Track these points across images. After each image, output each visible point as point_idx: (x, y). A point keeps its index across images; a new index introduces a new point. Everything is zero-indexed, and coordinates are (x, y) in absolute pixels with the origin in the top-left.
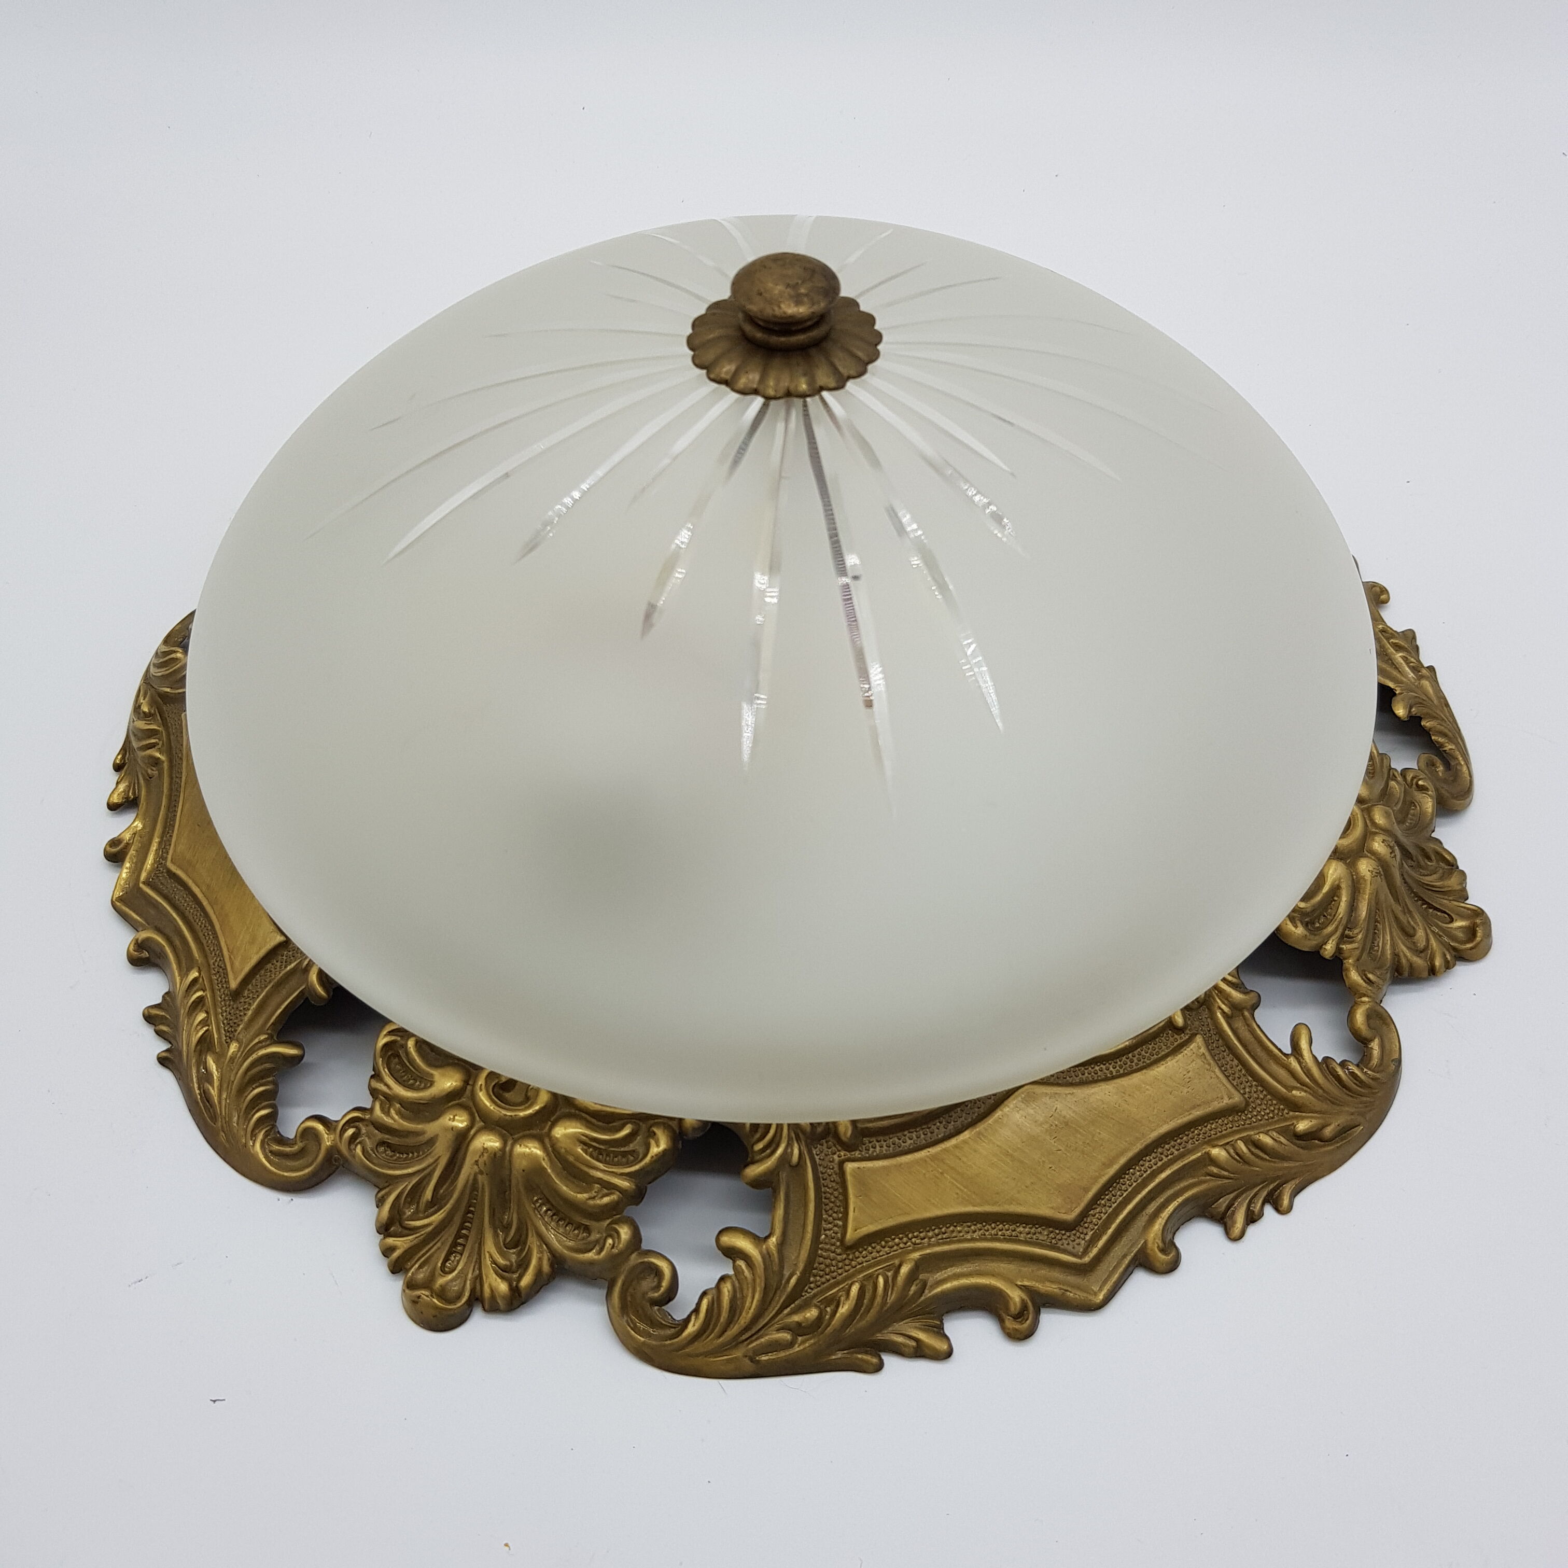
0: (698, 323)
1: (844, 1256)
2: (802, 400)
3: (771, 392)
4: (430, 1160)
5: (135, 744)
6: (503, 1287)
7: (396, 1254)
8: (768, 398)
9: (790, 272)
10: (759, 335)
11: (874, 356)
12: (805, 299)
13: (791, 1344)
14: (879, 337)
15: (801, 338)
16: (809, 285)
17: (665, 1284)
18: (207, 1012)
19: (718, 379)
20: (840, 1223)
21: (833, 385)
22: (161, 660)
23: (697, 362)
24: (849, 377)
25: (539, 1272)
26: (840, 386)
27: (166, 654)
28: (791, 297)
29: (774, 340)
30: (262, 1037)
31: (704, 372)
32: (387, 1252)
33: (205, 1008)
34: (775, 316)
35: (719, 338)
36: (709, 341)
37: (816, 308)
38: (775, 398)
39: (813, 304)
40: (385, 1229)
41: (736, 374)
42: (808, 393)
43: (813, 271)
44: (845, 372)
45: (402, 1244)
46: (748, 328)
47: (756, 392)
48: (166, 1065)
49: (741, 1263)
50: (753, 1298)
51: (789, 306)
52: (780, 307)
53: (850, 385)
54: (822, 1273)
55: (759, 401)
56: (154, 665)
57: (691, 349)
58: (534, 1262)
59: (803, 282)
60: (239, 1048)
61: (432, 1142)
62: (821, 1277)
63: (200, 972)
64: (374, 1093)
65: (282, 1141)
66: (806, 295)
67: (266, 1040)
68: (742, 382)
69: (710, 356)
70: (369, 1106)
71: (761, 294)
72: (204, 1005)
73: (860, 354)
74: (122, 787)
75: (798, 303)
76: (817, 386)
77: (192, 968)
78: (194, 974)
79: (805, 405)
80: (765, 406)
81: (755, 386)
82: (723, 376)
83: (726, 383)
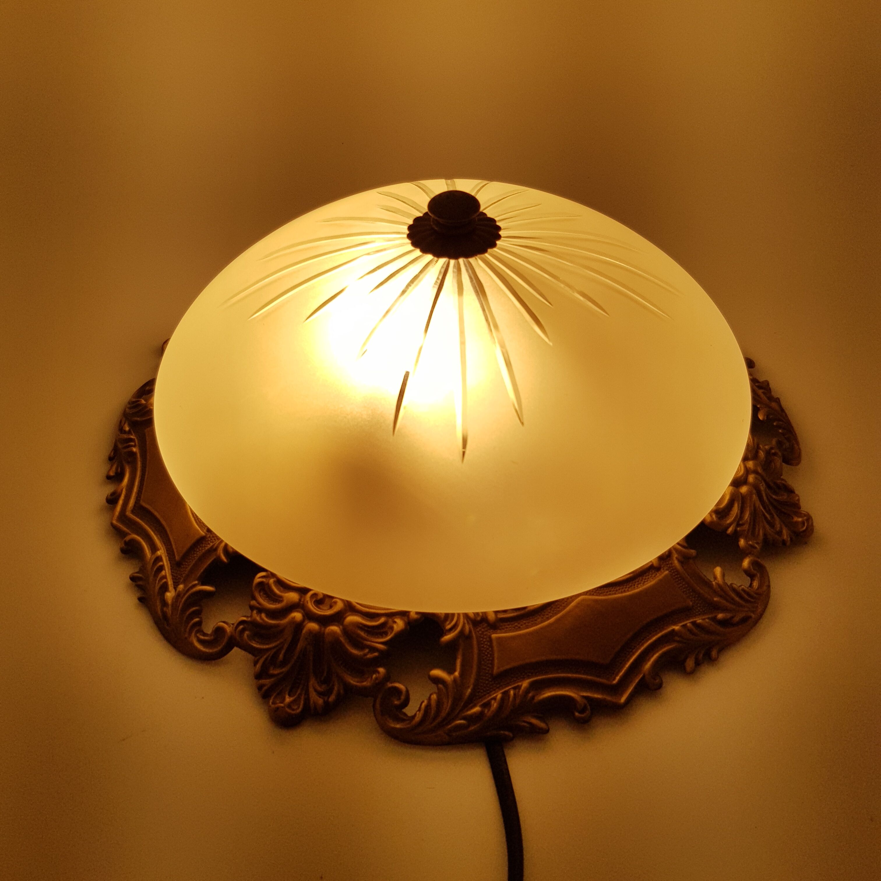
1: (493, 682)
4: (282, 640)
5: (120, 446)
6: (320, 701)
7: (265, 688)
11: (498, 237)
13: (468, 726)
17: (403, 697)
18: (165, 573)
20: (490, 666)
22: (132, 405)
25: (338, 694)
27: (133, 402)
30: (195, 582)
32: (260, 688)
40: (258, 676)
45: (267, 682)
48: (142, 602)
49: (441, 686)
50: (448, 703)
54: (482, 691)
56: (128, 408)
58: (336, 688)
61: (282, 631)
62: (482, 693)
64: (252, 608)
65: (205, 634)
67: (197, 583)
70: (249, 615)
72: (163, 569)
74: (114, 468)
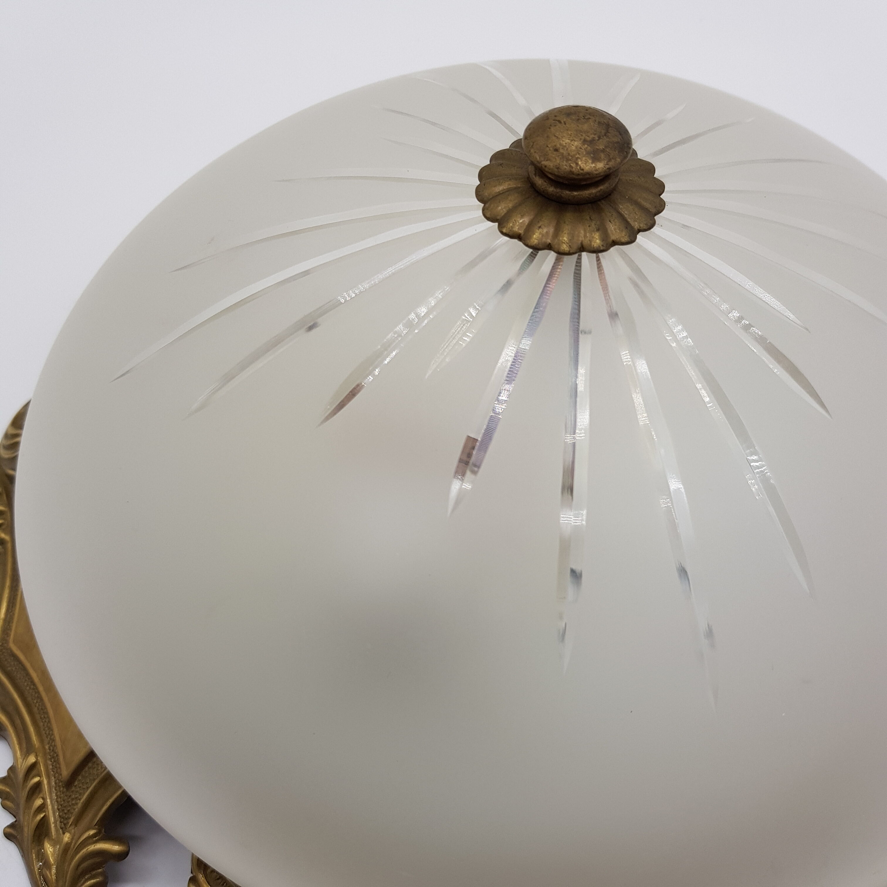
0: (484, 174)
2: (595, 255)
3: (565, 247)
8: (561, 254)
9: (585, 127)
10: (551, 189)
11: (661, 207)
12: (602, 156)
14: (661, 187)
15: (593, 191)
16: (605, 140)
18: (43, 798)
19: (510, 234)
21: (625, 239)
23: (488, 215)
24: (639, 231)
26: (632, 240)
28: (588, 153)
29: (567, 193)
30: (92, 832)
31: (496, 224)
33: (41, 795)
34: (572, 172)
35: (509, 190)
36: (500, 194)
37: (611, 164)
38: (569, 254)
39: (610, 160)
41: (529, 228)
42: (602, 248)
43: (608, 126)
44: (636, 225)
46: (539, 182)
47: (549, 247)
48: (10, 839)
51: (586, 162)
52: (577, 164)
53: (640, 237)
55: (552, 256)
57: (481, 200)
59: (599, 138)
60: (72, 839)
63: (36, 756)
66: (603, 151)
67: (94, 835)
68: (536, 237)
69: (502, 208)
71: (556, 150)
72: (41, 791)
73: (647, 205)
75: (595, 159)
76: (610, 241)
77: (31, 753)
78: (32, 759)
79: (598, 259)
80: (558, 261)
81: (549, 241)
82: (516, 229)
83: (519, 237)
